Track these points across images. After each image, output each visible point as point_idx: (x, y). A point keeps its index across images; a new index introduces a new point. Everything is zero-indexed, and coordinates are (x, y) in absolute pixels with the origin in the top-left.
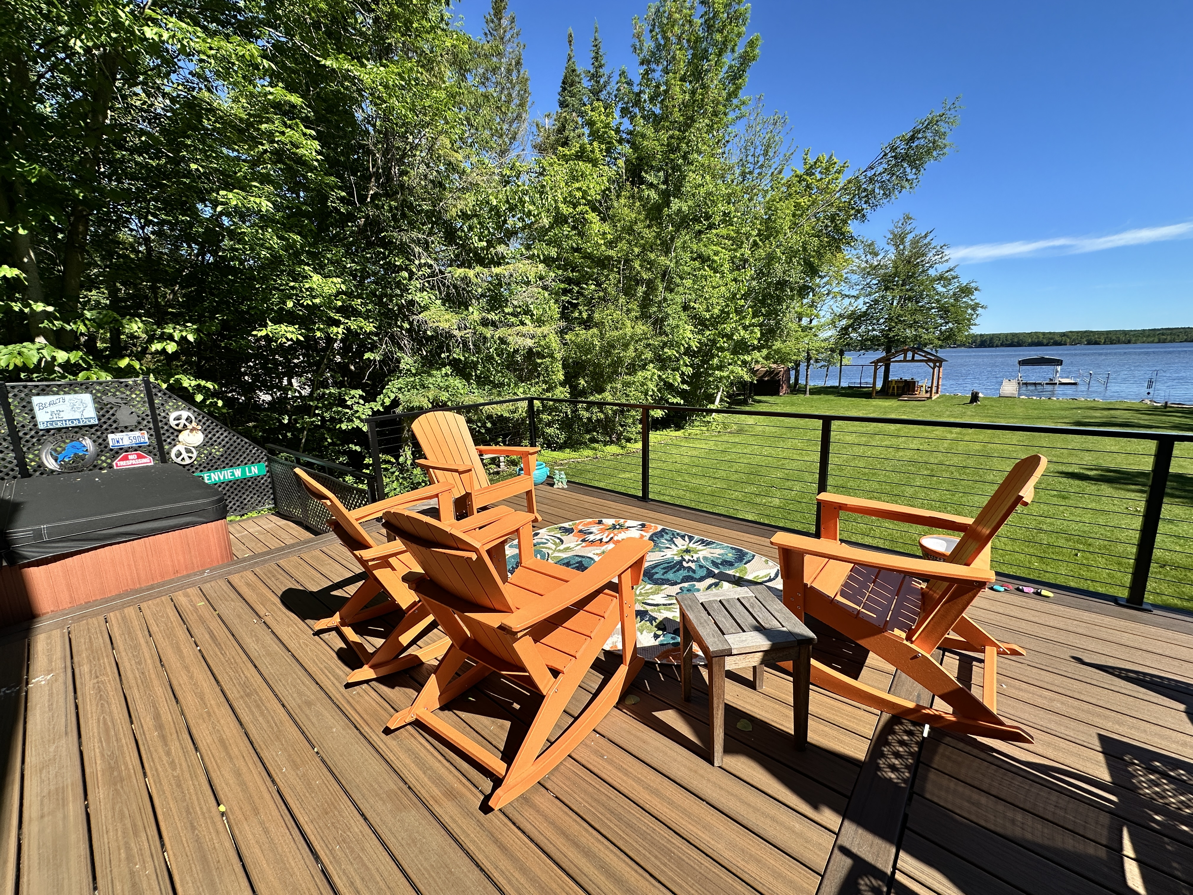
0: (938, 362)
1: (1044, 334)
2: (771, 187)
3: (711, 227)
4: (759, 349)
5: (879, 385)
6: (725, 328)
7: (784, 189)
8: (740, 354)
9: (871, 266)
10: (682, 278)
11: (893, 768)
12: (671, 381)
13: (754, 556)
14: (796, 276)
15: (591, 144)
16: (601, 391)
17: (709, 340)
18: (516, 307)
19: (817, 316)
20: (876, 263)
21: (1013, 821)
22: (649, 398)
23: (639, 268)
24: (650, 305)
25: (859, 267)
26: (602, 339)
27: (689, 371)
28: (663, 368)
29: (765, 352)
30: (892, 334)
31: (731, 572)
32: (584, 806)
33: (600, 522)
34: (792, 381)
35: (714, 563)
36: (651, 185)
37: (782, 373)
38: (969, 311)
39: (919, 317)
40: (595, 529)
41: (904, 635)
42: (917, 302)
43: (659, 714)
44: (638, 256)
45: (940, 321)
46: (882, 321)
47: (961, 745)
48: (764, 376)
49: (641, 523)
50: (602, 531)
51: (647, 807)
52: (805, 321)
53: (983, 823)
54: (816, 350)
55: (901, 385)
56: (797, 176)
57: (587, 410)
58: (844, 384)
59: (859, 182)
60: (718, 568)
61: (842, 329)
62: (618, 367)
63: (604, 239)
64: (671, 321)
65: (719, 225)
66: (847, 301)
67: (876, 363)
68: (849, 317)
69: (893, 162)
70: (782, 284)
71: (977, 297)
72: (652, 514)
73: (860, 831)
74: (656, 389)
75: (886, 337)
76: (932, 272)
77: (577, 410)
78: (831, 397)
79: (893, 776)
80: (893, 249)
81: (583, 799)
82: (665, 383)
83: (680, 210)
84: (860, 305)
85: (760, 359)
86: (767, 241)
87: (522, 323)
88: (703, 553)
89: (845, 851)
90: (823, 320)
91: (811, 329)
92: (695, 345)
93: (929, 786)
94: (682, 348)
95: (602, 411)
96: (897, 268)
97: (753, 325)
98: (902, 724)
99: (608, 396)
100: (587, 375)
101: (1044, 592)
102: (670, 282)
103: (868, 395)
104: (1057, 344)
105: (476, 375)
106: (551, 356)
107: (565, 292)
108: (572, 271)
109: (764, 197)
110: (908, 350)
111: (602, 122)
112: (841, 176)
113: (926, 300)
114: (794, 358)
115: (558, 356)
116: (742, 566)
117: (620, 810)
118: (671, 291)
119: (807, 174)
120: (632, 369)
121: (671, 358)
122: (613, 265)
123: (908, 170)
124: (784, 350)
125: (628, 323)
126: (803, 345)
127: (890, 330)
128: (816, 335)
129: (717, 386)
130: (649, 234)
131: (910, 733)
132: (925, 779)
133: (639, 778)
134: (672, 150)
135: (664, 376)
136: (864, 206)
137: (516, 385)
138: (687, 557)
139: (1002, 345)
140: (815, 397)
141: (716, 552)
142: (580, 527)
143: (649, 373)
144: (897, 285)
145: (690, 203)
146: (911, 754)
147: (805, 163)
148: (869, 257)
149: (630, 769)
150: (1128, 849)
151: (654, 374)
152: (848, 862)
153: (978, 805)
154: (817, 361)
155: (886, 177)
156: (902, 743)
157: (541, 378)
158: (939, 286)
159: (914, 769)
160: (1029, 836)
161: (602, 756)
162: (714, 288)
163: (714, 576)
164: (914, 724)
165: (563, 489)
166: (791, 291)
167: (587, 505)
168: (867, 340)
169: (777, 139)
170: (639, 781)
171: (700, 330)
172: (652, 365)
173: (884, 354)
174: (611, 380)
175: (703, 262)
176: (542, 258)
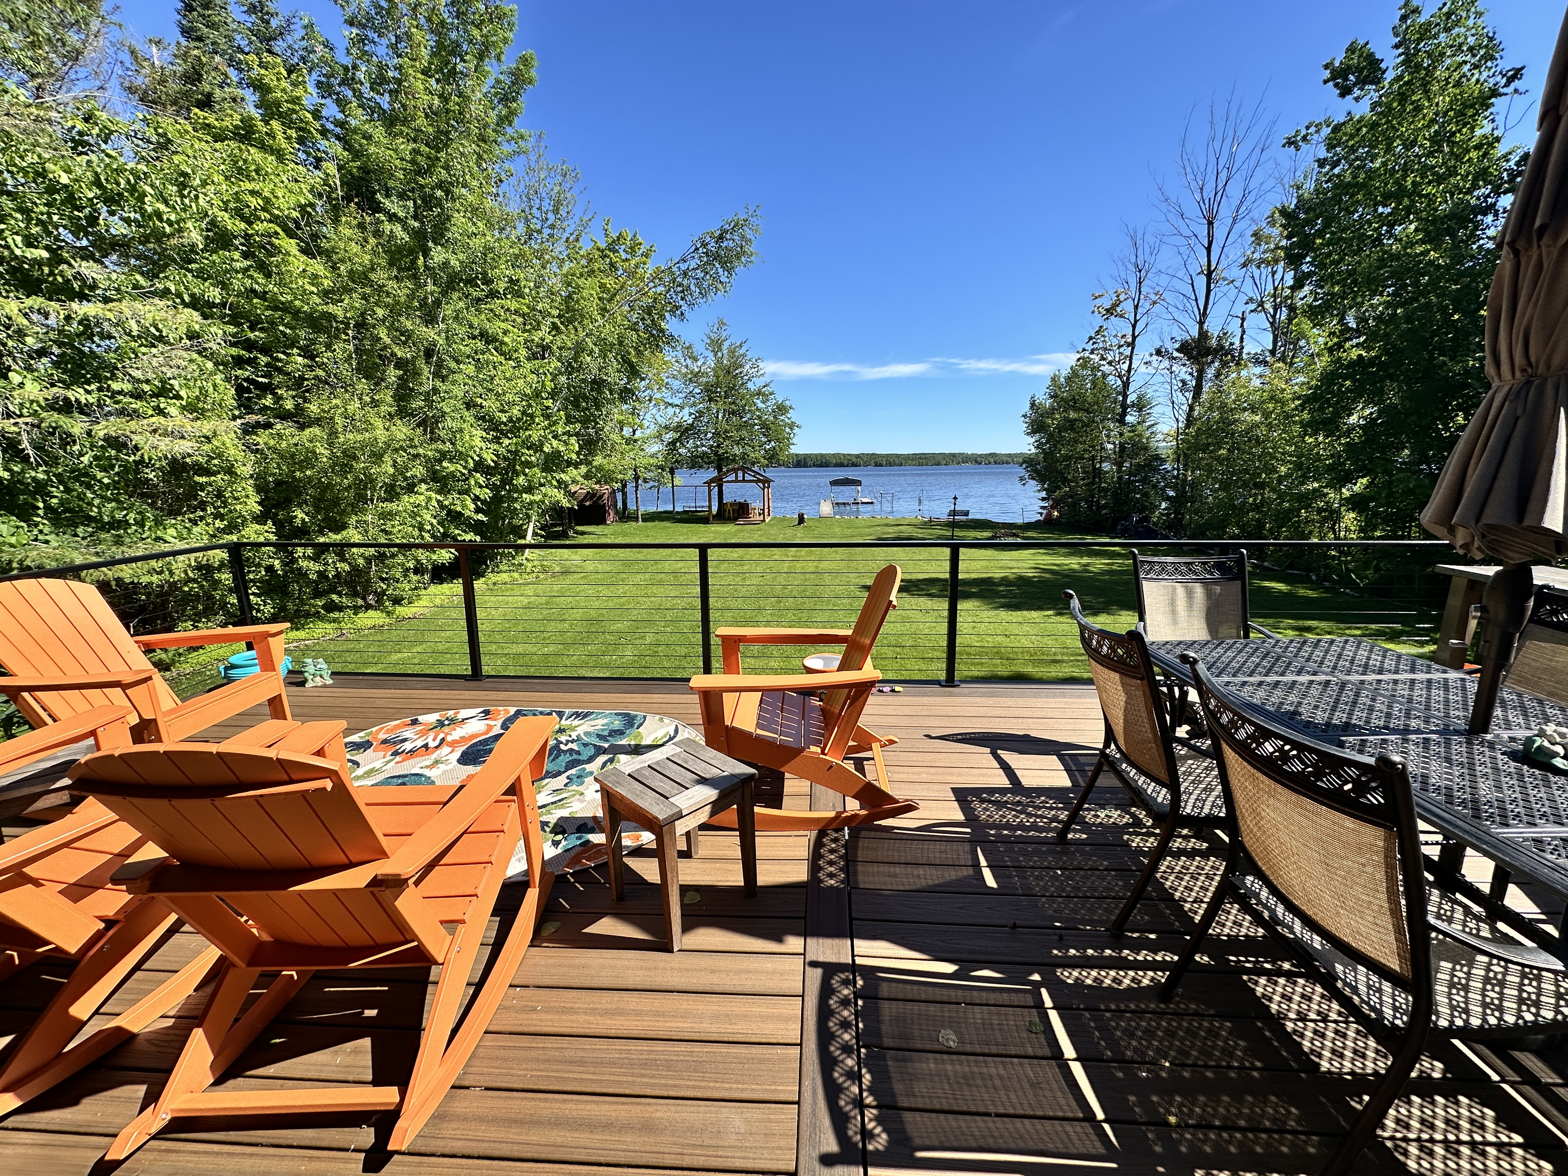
0: (766, 482)
1: (844, 455)
2: (568, 255)
3: (493, 294)
4: (576, 465)
5: (715, 509)
6: (530, 436)
7: (584, 262)
8: (554, 472)
9: (692, 373)
10: (458, 362)
11: (831, 875)
12: (459, 509)
13: (645, 717)
14: (615, 376)
15: (267, 123)
16: (340, 527)
17: (509, 451)
18: (139, 381)
19: (641, 426)
20: (697, 370)
21: (919, 876)
22: (426, 535)
23: (388, 341)
24: (410, 396)
25: (679, 372)
26: (331, 444)
27: (486, 494)
28: (443, 490)
29: (583, 469)
30: (721, 451)
31: (624, 742)
32: (531, 1076)
33: (415, 722)
34: (620, 505)
35: (599, 736)
36: (393, 217)
37: (606, 496)
38: (787, 430)
39: (744, 433)
40: (409, 733)
41: (819, 750)
42: (741, 417)
43: (592, 929)
44: (384, 321)
45: (764, 439)
46: (709, 435)
47: (873, 834)
48: (584, 499)
49: (482, 709)
50: (423, 733)
51: (613, 1033)
52: (627, 432)
53: (902, 888)
54: (646, 468)
55: (736, 508)
56: (598, 249)
57: (315, 558)
58: (679, 509)
59: (673, 273)
60: (607, 741)
61: (669, 443)
62: (365, 488)
63: (316, 285)
64: (449, 423)
65: (505, 294)
66: (671, 410)
67: (709, 483)
68: (676, 429)
69: (705, 259)
70: (598, 384)
71: (791, 414)
72: (493, 695)
73: (821, 940)
74: (435, 522)
75: (716, 454)
76: (750, 385)
77: (294, 561)
78: (667, 524)
79: (833, 882)
80: (711, 355)
81: (526, 1070)
82: (450, 512)
83: (446, 264)
84: (686, 416)
85: (579, 478)
86: (570, 327)
87: (161, 412)
88: (582, 728)
89: (814, 964)
90: (648, 431)
91: (635, 441)
92: (489, 459)
93: (861, 878)
94: (470, 461)
95: (343, 560)
96: (718, 377)
97: (568, 433)
98: (827, 835)
99: (353, 535)
100: (306, 502)
101: (897, 689)
102: (440, 365)
103: (705, 520)
104: (854, 465)
105: (48, 508)
106: (230, 471)
107: (239, 362)
108: (252, 328)
109: (560, 267)
110: (738, 469)
111: (284, 90)
112: (649, 261)
113: (748, 416)
114: (620, 476)
115: (245, 470)
116: (634, 731)
117: (580, 1054)
118: (444, 379)
119: (610, 250)
120: (392, 493)
121: (454, 476)
122: (337, 329)
123: (720, 271)
124: (607, 467)
125: (379, 423)
126: (627, 461)
127: (718, 446)
128: (642, 450)
129: (527, 514)
130: (401, 291)
131: (836, 840)
132: (855, 873)
133: (592, 1009)
134: (420, 171)
135: (446, 503)
136: (682, 303)
137: (158, 523)
138: (563, 738)
139: (814, 466)
140: (649, 524)
141: (599, 724)
142: (382, 736)
143: (422, 497)
144: (720, 397)
145: (461, 256)
146: (841, 857)
147: (607, 236)
148: (689, 361)
149: (577, 1006)
150: (983, 862)
151: (430, 499)
152: (819, 971)
153: (895, 875)
154: (645, 481)
155: (700, 275)
156: (832, 851)
157: (210, 510)
158: (758, 402)
159: (846, 869)
160: (930, 882)
161: (534, 1009)
162: (508, 380)
163: (605, 751)
164: (837, 830)
165: (325, 686)
166: (611, 394)
167: (379, 703)
168: (697, 457)
169: (568, 195)
170: (593, 1011)
171: (496, 438)
172: (424, 486)
173: (715, 474)
174: (355, 509)
175: (488, 343)
176: (187, 298)
